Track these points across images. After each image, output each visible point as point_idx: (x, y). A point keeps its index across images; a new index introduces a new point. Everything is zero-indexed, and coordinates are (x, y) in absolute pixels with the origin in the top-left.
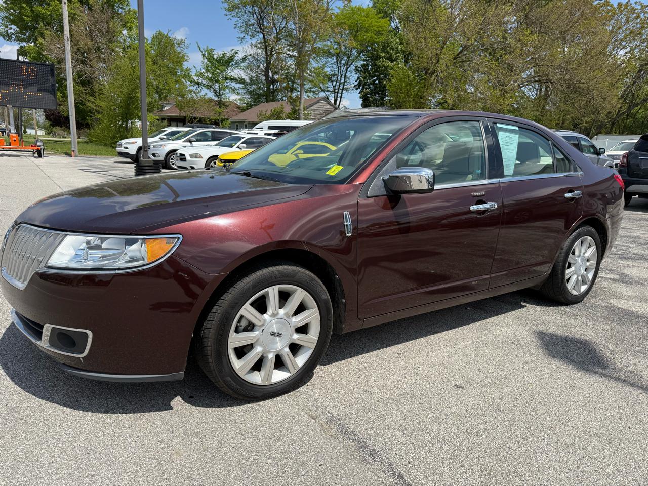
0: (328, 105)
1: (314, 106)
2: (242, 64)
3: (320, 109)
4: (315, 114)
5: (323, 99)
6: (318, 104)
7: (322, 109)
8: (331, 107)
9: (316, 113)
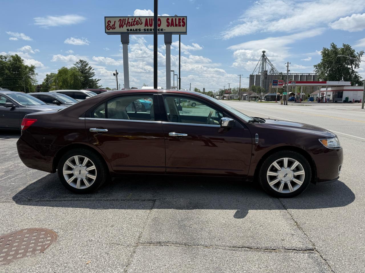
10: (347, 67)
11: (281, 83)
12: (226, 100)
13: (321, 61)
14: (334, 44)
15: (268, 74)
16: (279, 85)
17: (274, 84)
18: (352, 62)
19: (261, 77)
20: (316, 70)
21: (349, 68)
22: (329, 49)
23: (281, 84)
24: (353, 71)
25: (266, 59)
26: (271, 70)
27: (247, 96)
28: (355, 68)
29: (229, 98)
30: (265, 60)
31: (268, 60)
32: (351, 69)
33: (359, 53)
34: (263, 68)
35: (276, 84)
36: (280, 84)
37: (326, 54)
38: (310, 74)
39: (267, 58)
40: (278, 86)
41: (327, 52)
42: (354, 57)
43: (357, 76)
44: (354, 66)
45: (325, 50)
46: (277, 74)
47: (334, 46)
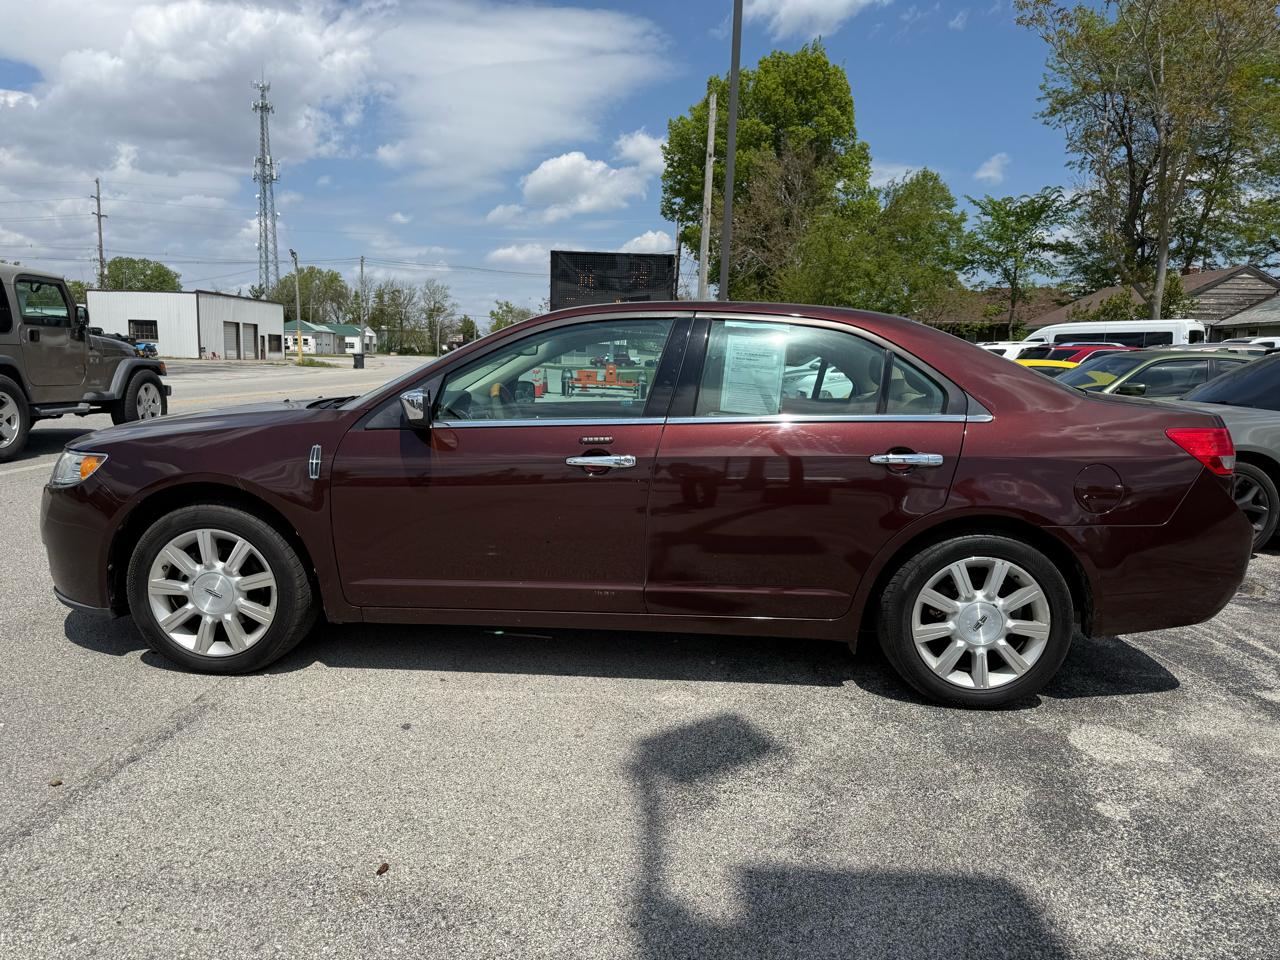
0: (1259, 281)
1: (1219, 287)
2: (1070, 214)
3: (1236, 292)
4: (1221, 304)
5: (1246, 269)
6: (1230, 282)
7: (1240, 292)
8: (1268, 286)
9: (1221, 301)
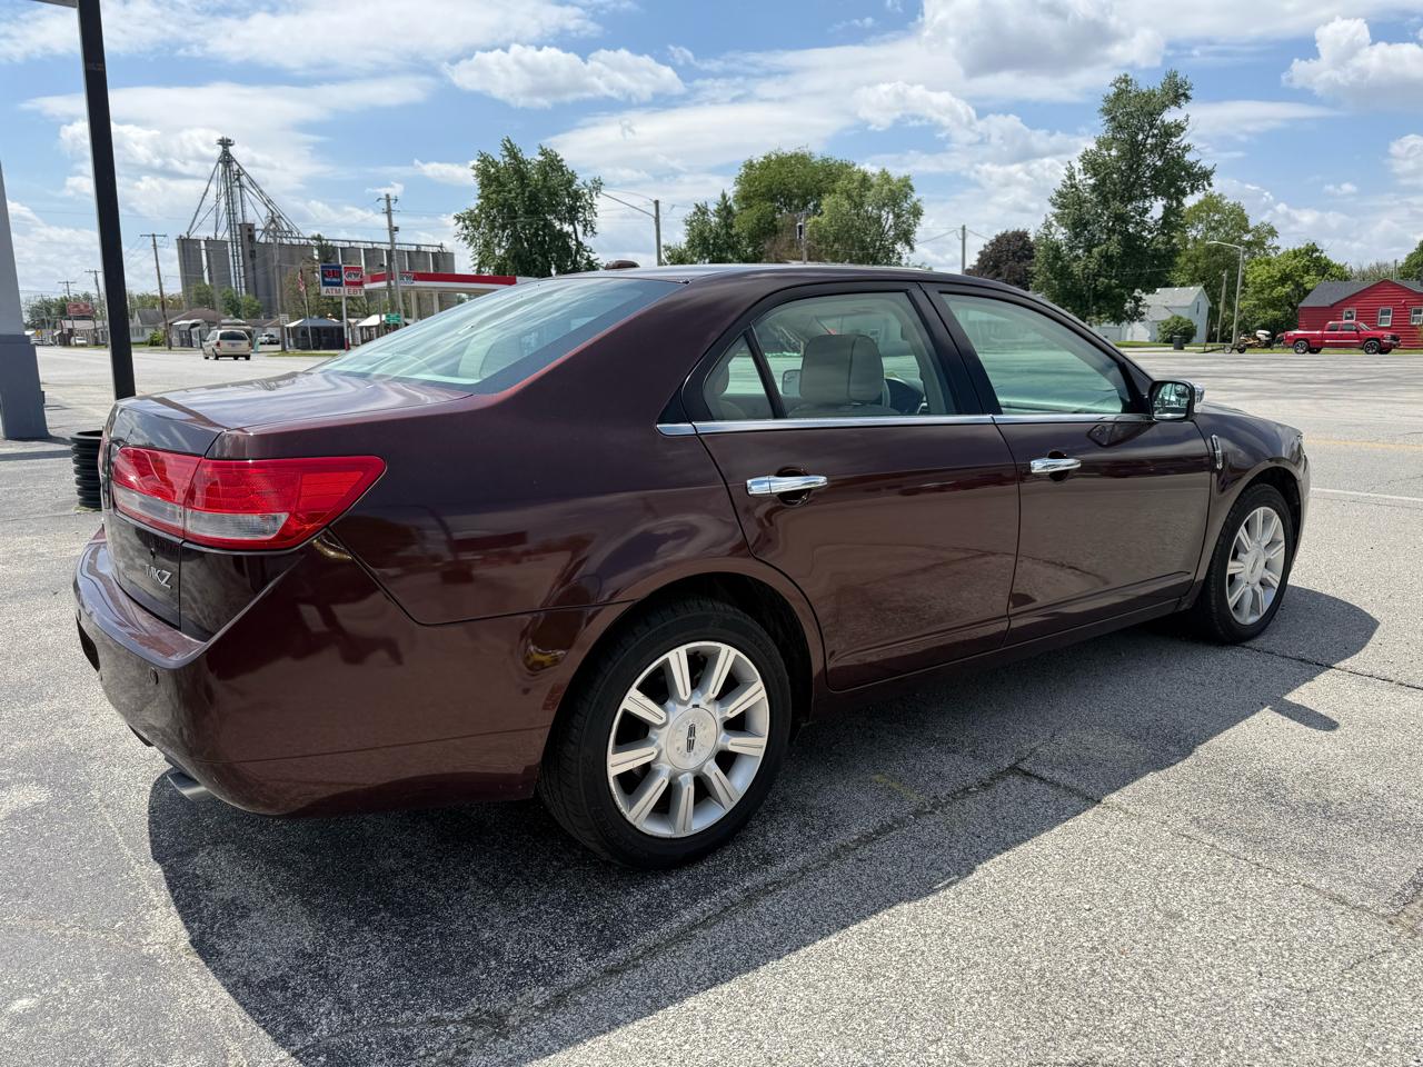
10: (562, 229)
11: (356, 275)
12: (82, 345)
13: (479, 202)
14: (511, 145)
15: (260, 237)
16: (347, 283)
17: (327, 279)
18: (572, 215)
19: (230, 247)
20: (465, 232)
21: (568, 235)
22: (498, 158)
23: (357, 279)
24: (579, 244)
25: (239, 175)
26: (270, 224)
27: (197, 328)
28: (584, 233)
29: (97, 339)
30: (238, 179)
31: (252, 182)
32: (574, 237)
33: (590, 184)
34: (231, 212)
35: (335, 280)
36: (349, 279)
37: (490, 178)
38: (423, 249)
39: (244, 173)
40: (346, 289)
41: (493, 170)
42: (576, 196)
43: (592, 262)
44: (580, 229)
45: (485, 159)
46: (296, 242)
47: (512, 152)
